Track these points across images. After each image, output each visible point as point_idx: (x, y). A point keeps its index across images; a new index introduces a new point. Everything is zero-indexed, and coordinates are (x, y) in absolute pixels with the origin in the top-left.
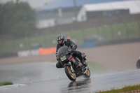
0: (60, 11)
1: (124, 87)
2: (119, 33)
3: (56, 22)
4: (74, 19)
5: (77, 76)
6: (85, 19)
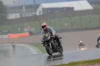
0: (24, 7)
1: (69, 62)
2: (66, 24)
3: (20, 15)
4: (34, 13)
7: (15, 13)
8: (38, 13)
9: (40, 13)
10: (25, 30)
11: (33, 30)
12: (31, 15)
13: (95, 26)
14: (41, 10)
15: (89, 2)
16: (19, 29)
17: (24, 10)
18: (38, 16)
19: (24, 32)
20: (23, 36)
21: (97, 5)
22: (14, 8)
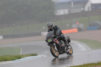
0: (72, 3)
3: (69, 11)
4: (82, 9)
5: (60, 54)
6: (90, 10)
7: (64, 9)
10: (73, 26)
11: (81, 26)
12: (80, 11)
16: (68, 25)
17: (72, 6)
19: (73, 28)
20: (72, 33)
22: (63, 4)
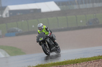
8: (4, 16)
9: (6, 15)
13: (63, 28)
14: (8, 12)
15: (56, 3)
18: (5, 18)
21: (64, 6)
